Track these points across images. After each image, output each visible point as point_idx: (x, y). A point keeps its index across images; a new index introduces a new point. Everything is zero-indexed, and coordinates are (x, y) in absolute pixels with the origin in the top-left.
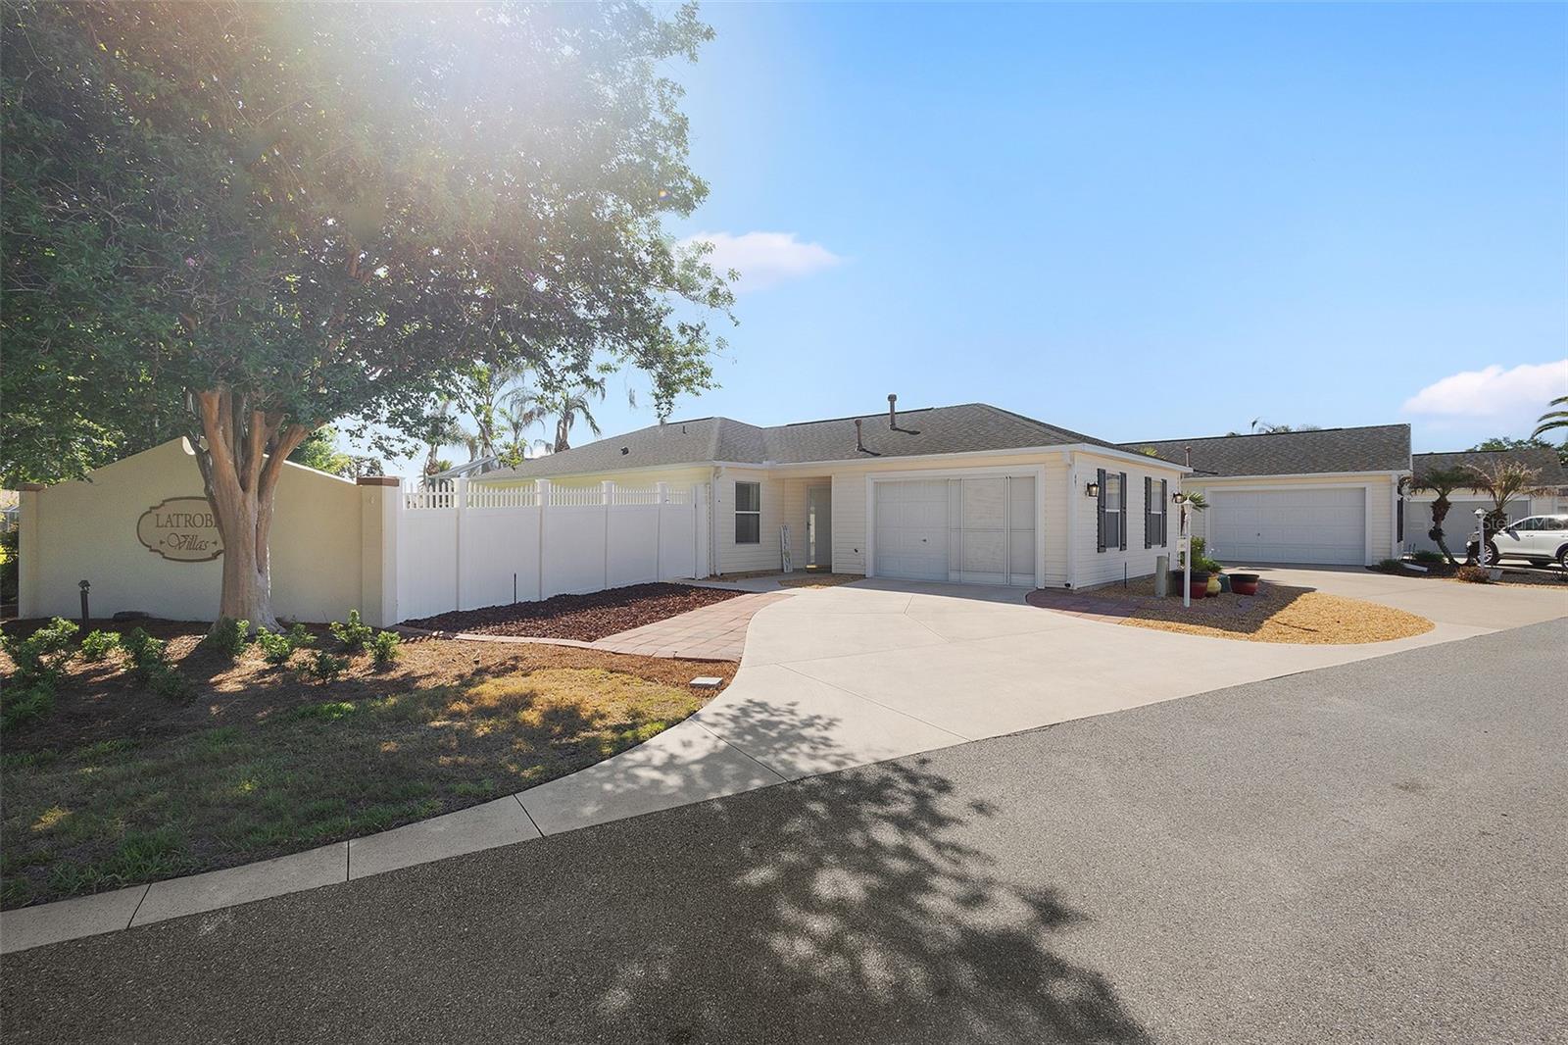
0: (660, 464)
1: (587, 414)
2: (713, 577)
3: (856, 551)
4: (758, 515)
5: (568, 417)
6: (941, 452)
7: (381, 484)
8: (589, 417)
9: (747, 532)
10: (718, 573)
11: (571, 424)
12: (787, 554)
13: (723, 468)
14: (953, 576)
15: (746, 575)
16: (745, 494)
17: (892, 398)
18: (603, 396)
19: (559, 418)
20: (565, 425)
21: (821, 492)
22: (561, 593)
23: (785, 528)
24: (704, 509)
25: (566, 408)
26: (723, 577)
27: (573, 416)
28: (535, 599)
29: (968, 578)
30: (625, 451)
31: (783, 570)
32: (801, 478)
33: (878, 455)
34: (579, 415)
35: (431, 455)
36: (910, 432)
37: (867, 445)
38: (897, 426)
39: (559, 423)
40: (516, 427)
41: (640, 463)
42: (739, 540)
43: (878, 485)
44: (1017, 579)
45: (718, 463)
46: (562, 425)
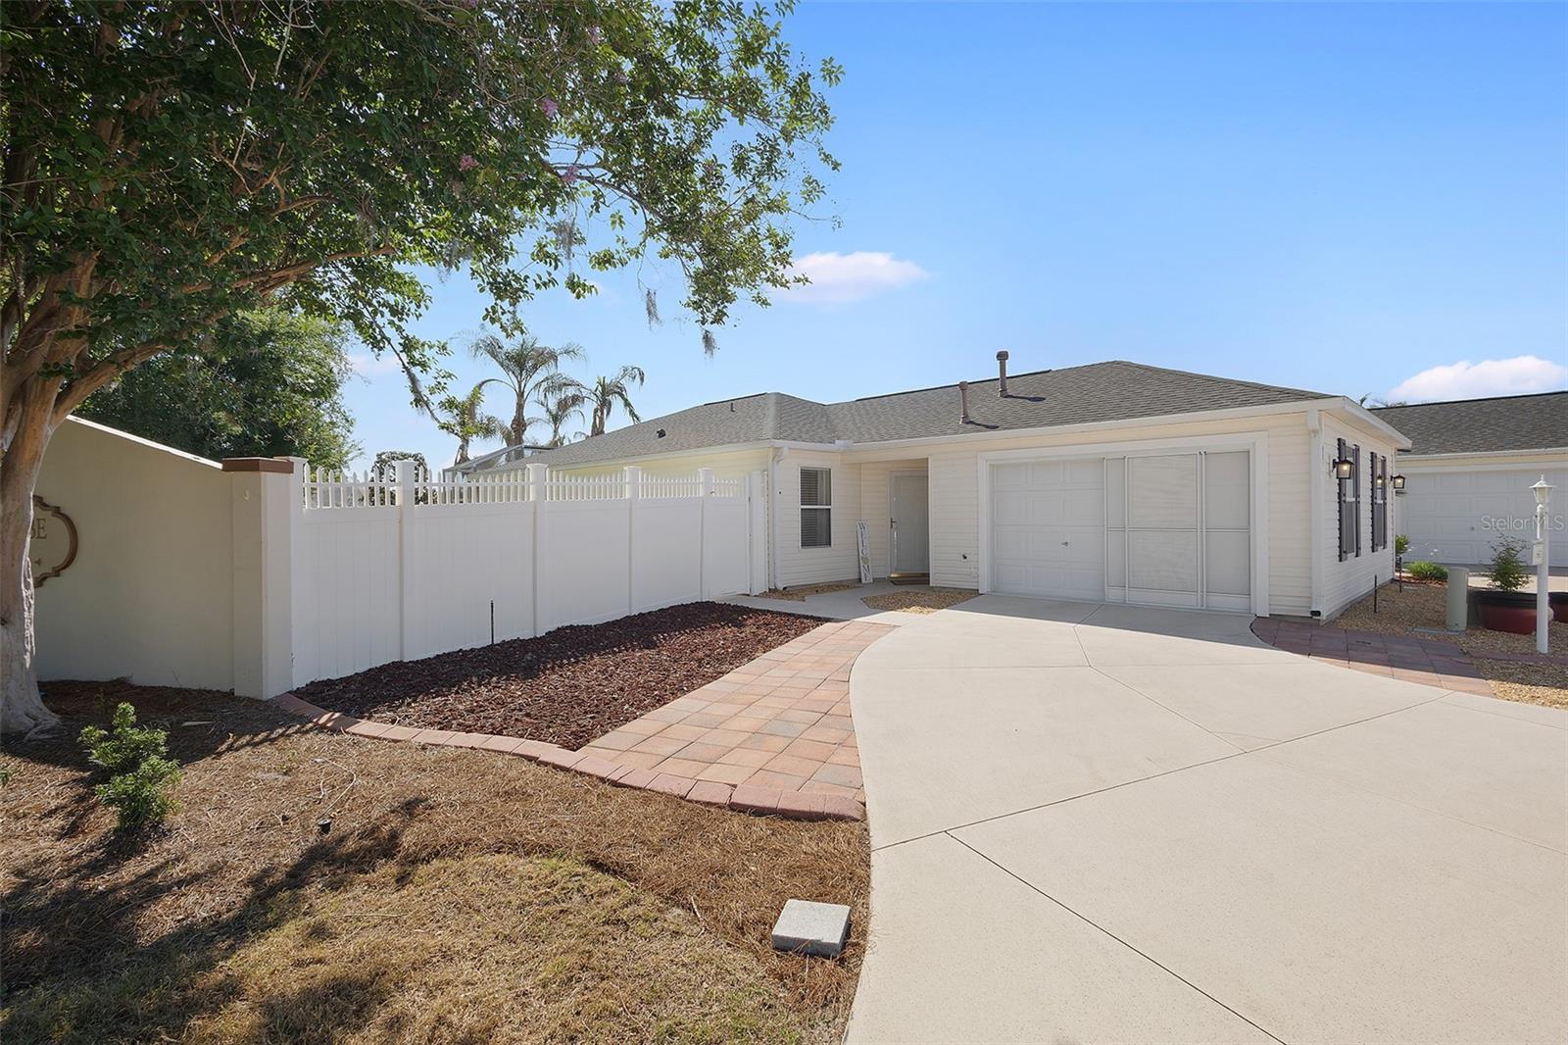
0: (703, 446)
1: (626, 400)
2: (773, 592)
3: (965, 558)
4: (829, 510)
5: (604, 405)
6: (1094, 420)
7: (258, 470)
8: (627, 404)
9: (815, 531)
10: (780, 587)
11: (608, 413)
12: (866, 560)
13: (785, 449)
14: (1113, 594)
15: (816, 589)
16: (812, 483)
17: (1002, 357)
18: (642, 379)
19: (595, 405)
20: (602, 413)
21: (914, 478)
22: (566, 625)
23: (862, 527)
24: (760, 502)
25: (603, 394)
26: (786, 593)
27: (610, 403)
28: (527, 635)
29: (1135, 597)
30: (662, 434)
31: (860, 580)
32: (887, 462)
33: (995, 428)
34: (617, 403)
35: (462, 448)
36: (1030, 399)
37: (974, 415)
38: (1010, 392)
39: (596, 411)
40: (556, 419)
41: (679, 447)
42: (804, 544)
43: (995, 468)
44: (1220, 602)
45: (779, 443)
46: (599, 413)
